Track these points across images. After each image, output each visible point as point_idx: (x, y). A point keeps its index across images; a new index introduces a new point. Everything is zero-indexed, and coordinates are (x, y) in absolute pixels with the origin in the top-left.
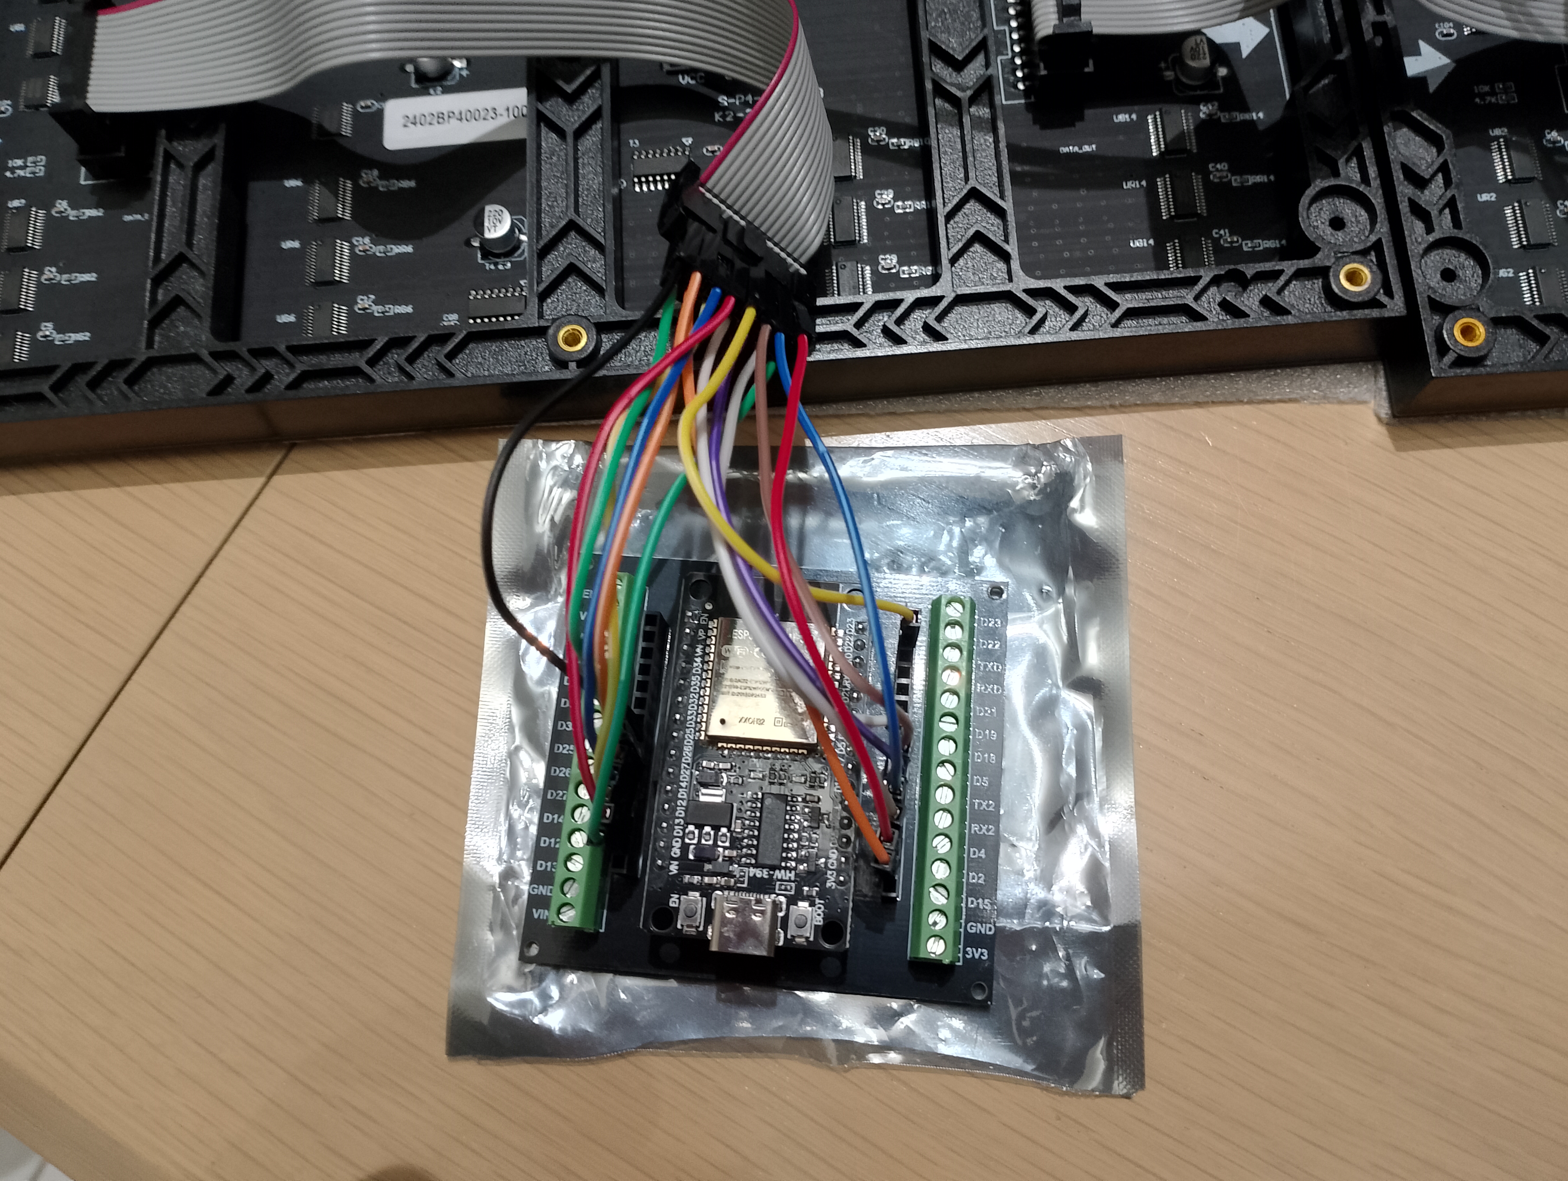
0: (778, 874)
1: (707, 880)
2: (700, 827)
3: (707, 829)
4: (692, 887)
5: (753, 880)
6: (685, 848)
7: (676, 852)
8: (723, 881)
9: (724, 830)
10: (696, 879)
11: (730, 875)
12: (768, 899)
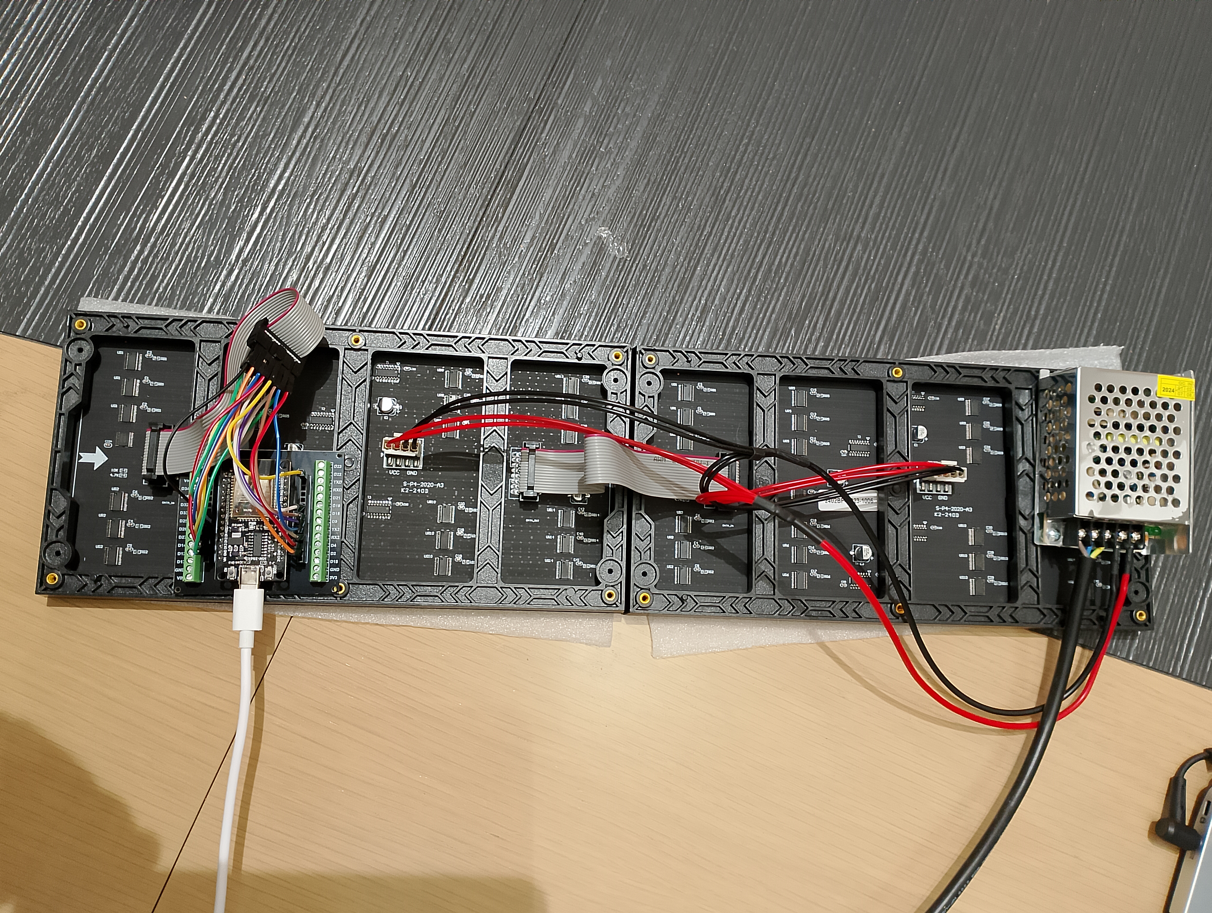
0: (261, 559)
1: (236, 562)
2: (233, 546)
3: (235, 546)
4: (232, 565)
5: (252, 561)
6: (228, 553)
7: (225, 554)
8: (242, 562)
9: (241, 546)
10: (233, 563)
11: (244, 560)
12: (258, 567)
